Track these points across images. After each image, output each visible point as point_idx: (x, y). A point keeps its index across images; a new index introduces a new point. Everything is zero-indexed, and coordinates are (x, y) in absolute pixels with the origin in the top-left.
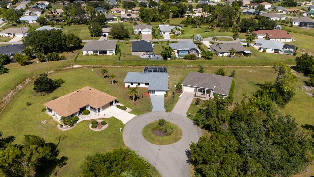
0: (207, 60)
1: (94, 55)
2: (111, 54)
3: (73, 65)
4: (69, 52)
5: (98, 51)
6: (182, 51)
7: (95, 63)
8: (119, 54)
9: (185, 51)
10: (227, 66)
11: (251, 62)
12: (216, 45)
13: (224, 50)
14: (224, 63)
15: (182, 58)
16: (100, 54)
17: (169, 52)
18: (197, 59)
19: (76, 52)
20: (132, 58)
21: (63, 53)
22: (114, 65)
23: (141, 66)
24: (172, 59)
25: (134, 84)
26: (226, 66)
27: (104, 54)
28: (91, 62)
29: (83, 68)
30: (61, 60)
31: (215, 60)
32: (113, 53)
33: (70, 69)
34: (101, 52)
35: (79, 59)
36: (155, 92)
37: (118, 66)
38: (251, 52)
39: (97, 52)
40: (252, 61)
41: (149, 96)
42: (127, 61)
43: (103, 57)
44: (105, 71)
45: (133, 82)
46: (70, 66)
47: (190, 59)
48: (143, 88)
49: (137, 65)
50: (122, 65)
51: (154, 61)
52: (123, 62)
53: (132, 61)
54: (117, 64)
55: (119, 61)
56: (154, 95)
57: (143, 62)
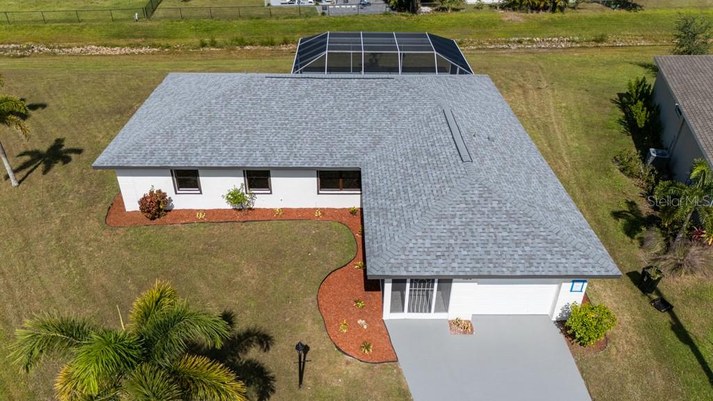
0: (624, 11)
22: (114, 41)
23: (272, 44)
24: (442, 10)
25: (203, 180)
31: (660, 12)
37: (138, 46)
42: (193, 22)
45: (194, 163)
47: (539, 5)
48: (299, 210)
49: (248, 42)
50: (163, 43)
51: (343, 22)
52: (169, 27)
53: (223, 22)
54: (134, 37)
55: (149, 23)
56: (433, 316)
57: (285, 24)
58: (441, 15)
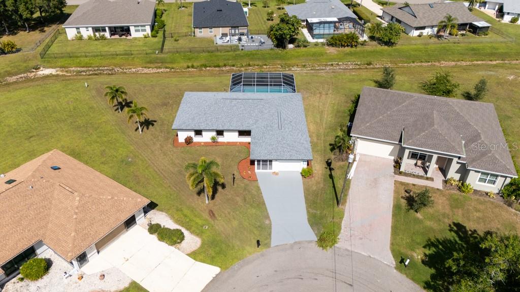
0: (386, 47)
1: (97, 39)
2: (140, 35)
3: (37, 68)
4: (33, 31)
5: (107, 28)
6: (320, 23)
7: (96, 61)
8: (161, 34)
9: (327, 25)
10: (439, 61)
11: (494, 51)
12: (400, 8)
13: (424, 21)
14: (429, 55)
15: (323, 44)
16: (112, 35)
17: (290, 29)
18: (359, 46)
19: (50, 30)
20: (196, 46)
21: (16, 34)
22: (149, 65)
23: (219, 66)
24: (299, 46)
25: (203, 133)
26: (437, 64)
27: (124, 35)
28: (87, 60)
29: (62, 75)
30: (6, 54)
31: (404, 47)
32: (145, 33)
33: (28, 80)
34: (114, 31)
35: (56, 52)
36: (274, 163)
37: (160, 68)
38: (489, 25)
39: (104, 30)
40: (497, 49)
41: (255, 174)
42: (182, 54)
43: (119, 45)
44: (117, 91)
45: (201, 128)
46: (28, 70)
47: (344, 45)
48: (232, 142)
49: (208, 65)
50: (170, 66)
51: (251, 54)
52: (172, 57)
53: (196, 54)
54: (156, 63)
55: (163, 56)
56: (268, 171)
57: (224, 55)
58: (298, 49)
